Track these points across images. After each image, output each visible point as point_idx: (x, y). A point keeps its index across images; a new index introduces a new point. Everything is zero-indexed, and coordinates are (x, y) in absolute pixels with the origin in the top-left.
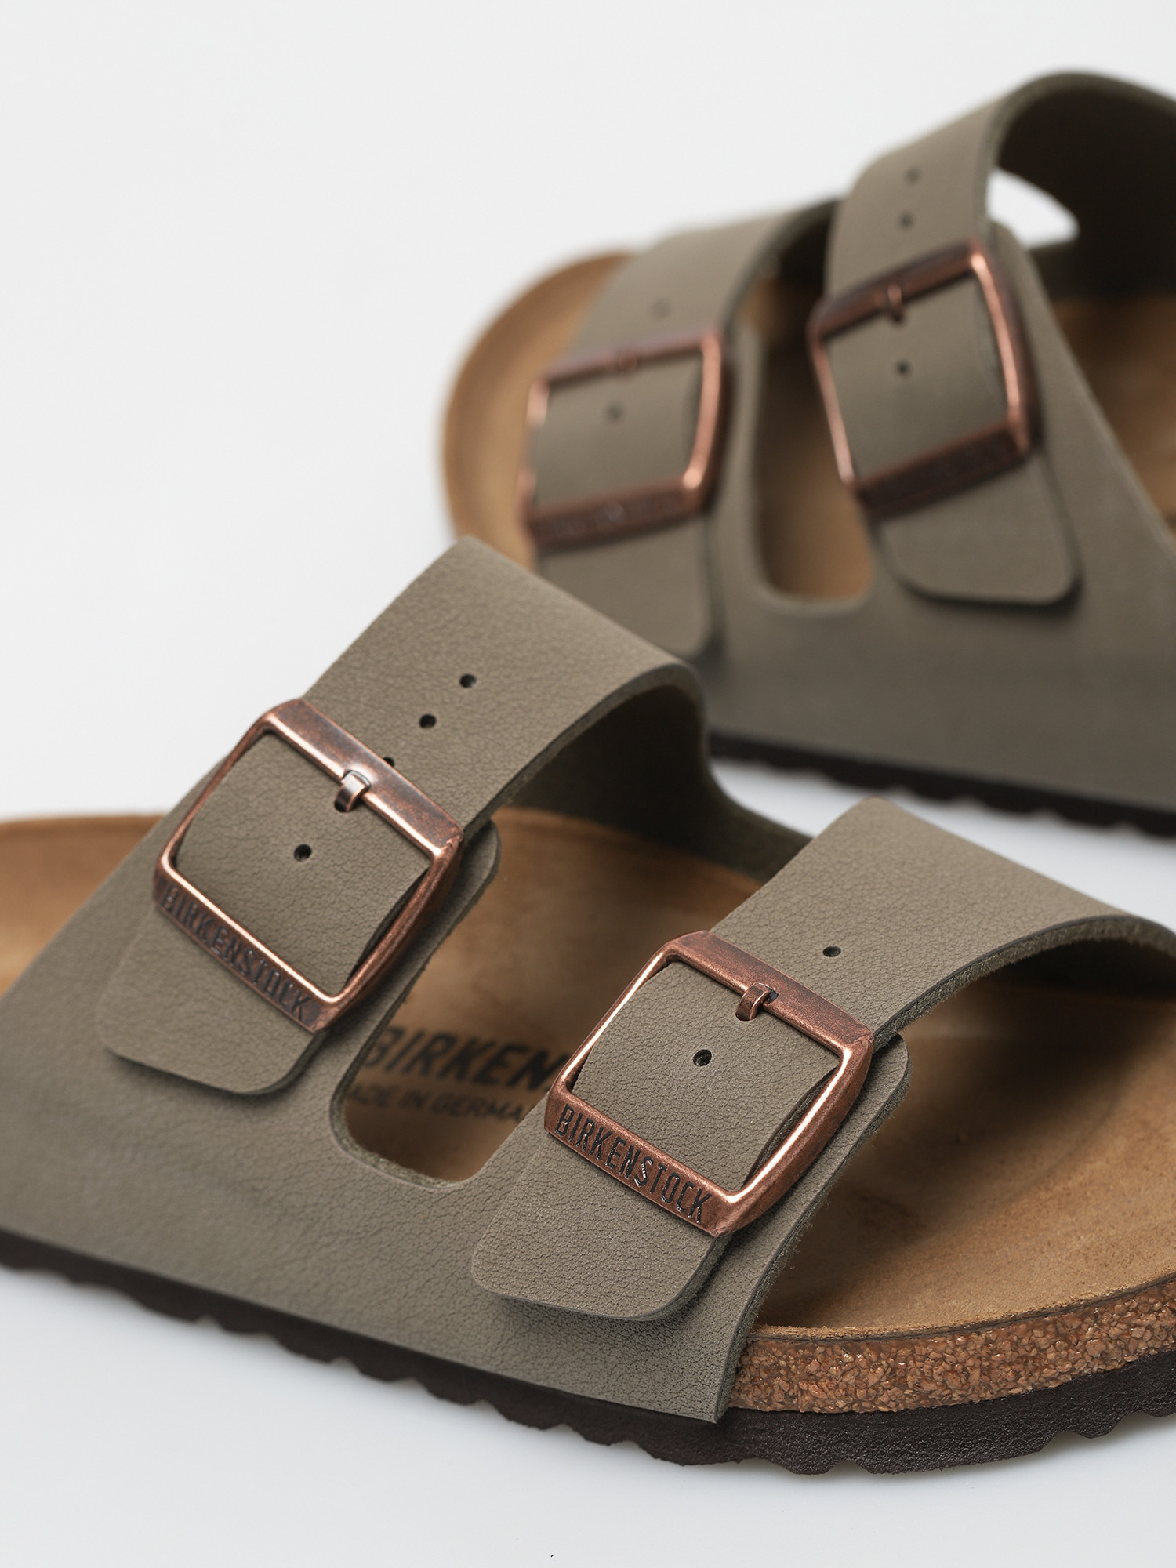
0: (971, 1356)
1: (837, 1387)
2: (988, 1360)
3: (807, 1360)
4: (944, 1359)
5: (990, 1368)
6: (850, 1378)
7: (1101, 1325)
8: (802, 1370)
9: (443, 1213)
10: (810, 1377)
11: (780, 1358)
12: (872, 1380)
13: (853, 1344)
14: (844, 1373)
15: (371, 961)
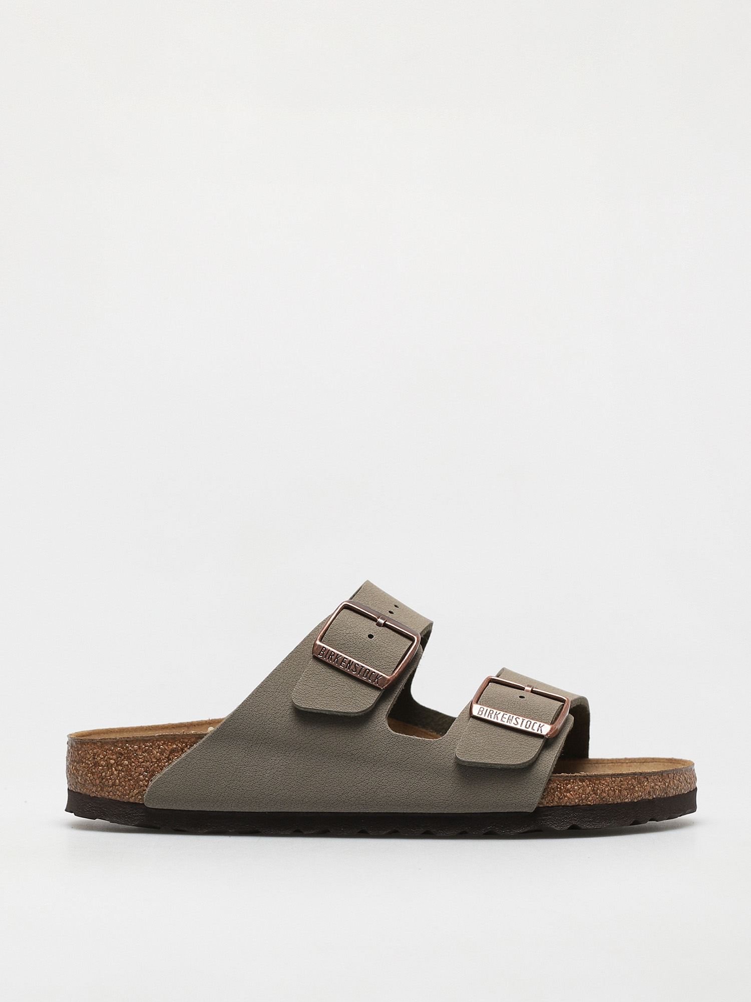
0: (616, 785)
1: (576, 794)
2: (620, 787)
3: (567, 784)
4: (609, 785)
5: (621, 790)
6: (581, 791)
7: (649, 782)
8: (565, 788)
9: (436, 747)
10: (568, 791)
11: (558, 785)
12: (588, 791)
13: (582, 779)
14: (579, 788)
15: (400, 666)
